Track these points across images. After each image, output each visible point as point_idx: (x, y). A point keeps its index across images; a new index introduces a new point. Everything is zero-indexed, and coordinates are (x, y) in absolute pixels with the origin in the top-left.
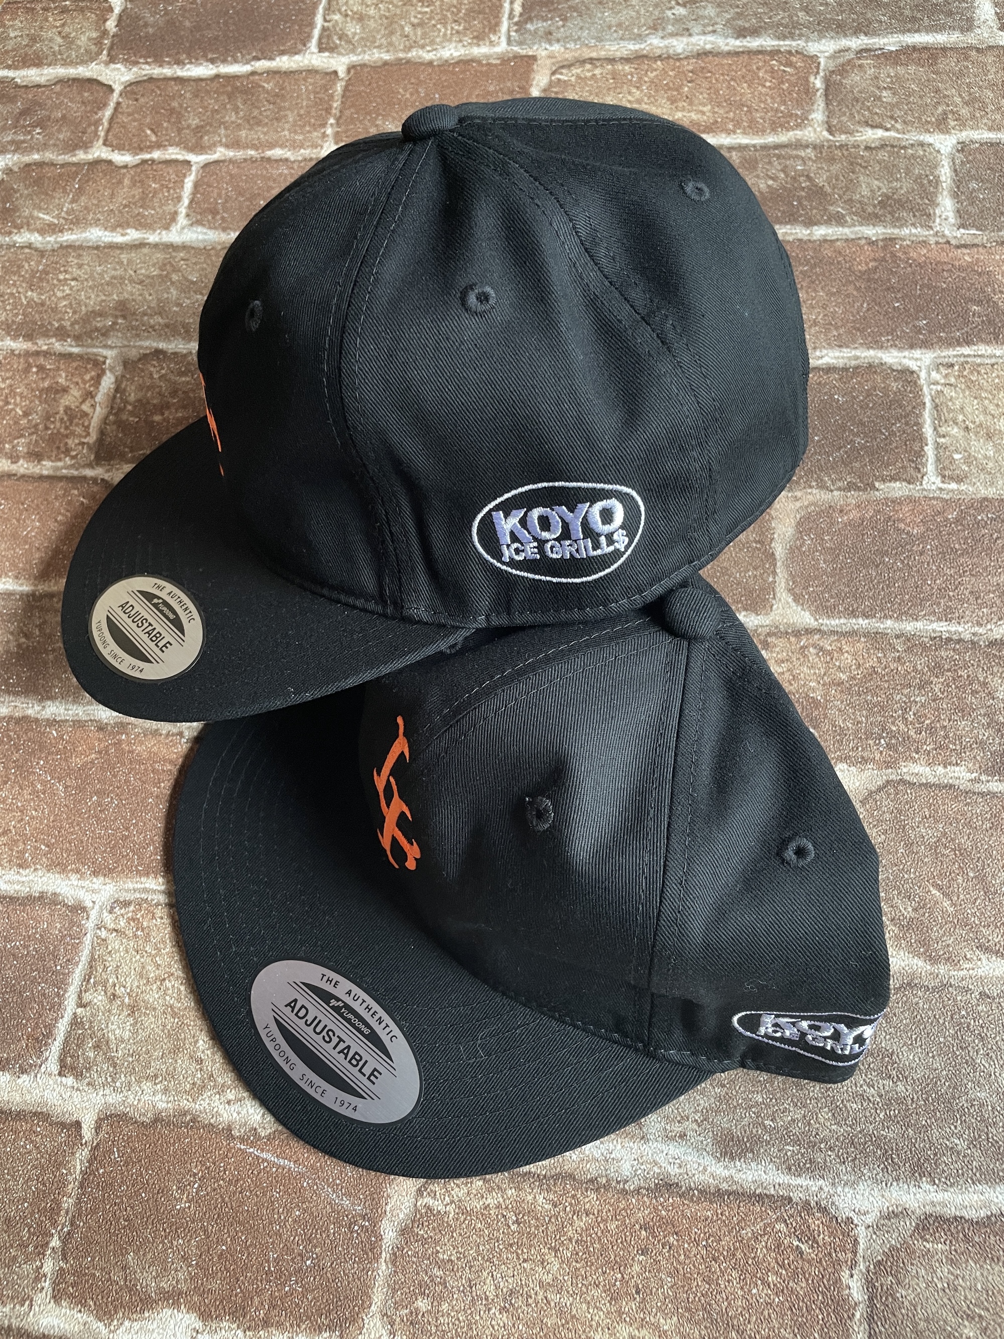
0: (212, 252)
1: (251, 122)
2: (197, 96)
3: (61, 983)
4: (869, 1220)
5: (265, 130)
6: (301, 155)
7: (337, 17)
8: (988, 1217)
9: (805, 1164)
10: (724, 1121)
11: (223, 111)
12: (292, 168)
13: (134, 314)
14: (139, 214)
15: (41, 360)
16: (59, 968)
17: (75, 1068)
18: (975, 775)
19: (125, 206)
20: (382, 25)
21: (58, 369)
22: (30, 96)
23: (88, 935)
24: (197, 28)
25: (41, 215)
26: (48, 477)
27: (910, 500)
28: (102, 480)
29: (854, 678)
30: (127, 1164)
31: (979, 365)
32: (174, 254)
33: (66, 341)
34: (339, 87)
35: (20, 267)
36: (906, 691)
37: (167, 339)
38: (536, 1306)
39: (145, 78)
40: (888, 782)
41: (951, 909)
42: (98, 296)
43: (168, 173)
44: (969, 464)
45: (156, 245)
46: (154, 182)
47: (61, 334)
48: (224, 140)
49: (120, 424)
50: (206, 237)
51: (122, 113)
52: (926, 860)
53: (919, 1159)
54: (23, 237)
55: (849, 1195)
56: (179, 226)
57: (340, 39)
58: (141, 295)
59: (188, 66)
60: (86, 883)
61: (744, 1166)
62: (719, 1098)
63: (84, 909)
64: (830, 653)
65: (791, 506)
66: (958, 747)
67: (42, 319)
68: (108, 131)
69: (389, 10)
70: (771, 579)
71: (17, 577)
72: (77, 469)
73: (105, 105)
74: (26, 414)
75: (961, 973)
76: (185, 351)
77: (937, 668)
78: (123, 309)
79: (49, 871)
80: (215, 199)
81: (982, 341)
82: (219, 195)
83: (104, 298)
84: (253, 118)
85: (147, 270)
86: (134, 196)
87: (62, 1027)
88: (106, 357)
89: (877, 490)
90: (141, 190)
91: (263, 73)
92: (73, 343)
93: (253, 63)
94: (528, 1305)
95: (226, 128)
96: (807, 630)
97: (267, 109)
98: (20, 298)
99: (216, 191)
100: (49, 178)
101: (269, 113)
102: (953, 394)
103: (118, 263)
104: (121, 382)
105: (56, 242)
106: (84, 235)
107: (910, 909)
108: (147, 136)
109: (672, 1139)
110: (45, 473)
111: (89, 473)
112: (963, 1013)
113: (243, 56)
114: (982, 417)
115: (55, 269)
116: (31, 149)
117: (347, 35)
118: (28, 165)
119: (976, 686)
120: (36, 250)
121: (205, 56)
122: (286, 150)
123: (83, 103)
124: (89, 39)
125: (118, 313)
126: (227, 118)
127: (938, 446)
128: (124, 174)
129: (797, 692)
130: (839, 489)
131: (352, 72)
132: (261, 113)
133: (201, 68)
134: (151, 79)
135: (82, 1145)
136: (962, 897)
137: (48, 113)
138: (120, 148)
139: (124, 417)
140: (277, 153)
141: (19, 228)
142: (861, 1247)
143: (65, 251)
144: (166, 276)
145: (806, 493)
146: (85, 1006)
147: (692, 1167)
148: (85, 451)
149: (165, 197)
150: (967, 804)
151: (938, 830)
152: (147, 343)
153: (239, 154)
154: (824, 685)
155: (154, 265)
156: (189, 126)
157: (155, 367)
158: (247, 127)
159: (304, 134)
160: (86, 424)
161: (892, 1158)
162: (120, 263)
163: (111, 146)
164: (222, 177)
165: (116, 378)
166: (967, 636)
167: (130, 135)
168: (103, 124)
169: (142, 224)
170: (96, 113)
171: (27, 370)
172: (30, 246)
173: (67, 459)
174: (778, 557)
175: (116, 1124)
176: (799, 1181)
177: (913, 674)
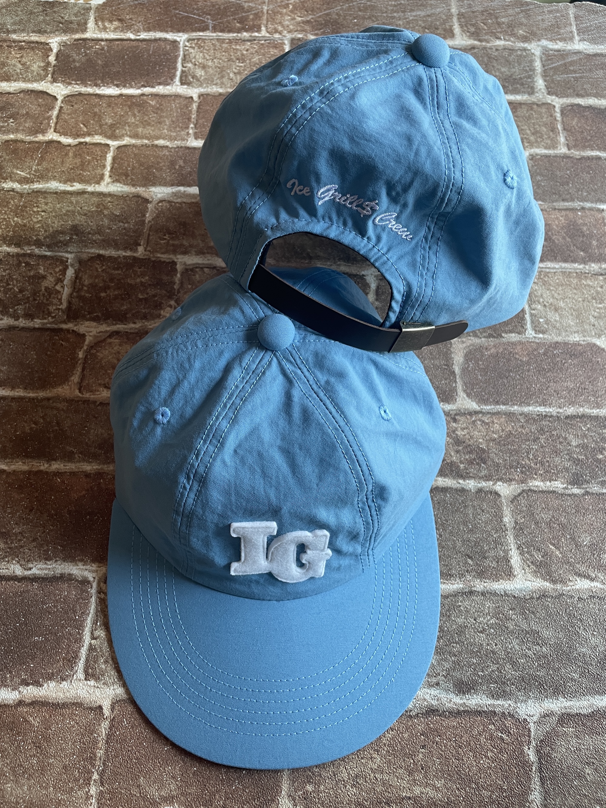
0: (127, 198)
1: (144, 123)
2: (110, 106)
3: (80, 626)
4: (535, 719)
5: (153, 128)
6: (176, 144)
7: (190, 65)
8: (593, 712)
9: (500, 693)
10: (457, 674)
11: (127, 116)
12: (171, 152)
13: (83, 233)
14: (80, 174)
15: (27, 259)
16: (77, 617)
17: (94, 675)
18: (565, 485)
19: (71, 169)
20: (216, 72)
21: (38, 264)
22: (4, 99)
23: (93, 597)
24: (106, 65)
25: (19, 172)
26: (39, 329)
27: (520, 343)
28: (73, 331)
29: (501, 437)
30: (132, 727)
31: (548, 273)
32: (104, 199)
33: (42, 248)
34: (195, 106)
35: (8, 203)
36: (527, 443)
37: (104, 248)
38: (371, 782)
39: (77, 93)
40: (523, 491)
41: (560, 556)
42: (59, 222)
43: (96, 151)
44: (548, 324)
45: (92, 193)
46: (88, 155)
47: (39, 244)
48: (128, 133)
49: (80, 297)
50: (123, 190)
51: (64, 113)
52: (545, 530)
53: (556, 686)
54: (8, 185)
55: (524, 707)
56: (105, 182)
57: (193, 78)
58: (86, 222)
59: (103, 88)
60: (88, 567)
61: (470, 697)
62: (454, 662)
63: (89, 582)
64: (487, 424)
65: (461, 346)
66: (556, 471)
67: (25, 234)
68: (56, 123)
69: (220, 63)
70: (454, 385)
71: (25, 388)
72: (56, 324)
73: (53, 108)
74: (21, 291)
75: (568, 588)
76: (116, 256)
77: (542, 431)
78: (76, 230)
79: (64, 561)
80: (126, 168)
81: (549, 260)
82: (129, 165)
83: (63, 223)
84: (145, 121)
85: (88, 207)
86: (76, 164)
87: (84, 652)
88: (68, 258)
89: (504, 338)
90: (80, 160)
91: (149, 95)
92: (46, 249)
93: (142, 89)
94: (366, 782)
95: (129, 126)
96: (475, 412)
97: (153, 117)
98: (10, 222)
99: (126, 163)
100: (22, 150)
101: (154, 119)
102: (537, 287)
103: (70, 202)
104: (79, 273)
105: (30, 189)
106: (47, 185)
107: (540, 557)
108: (81, 128)
109: (433, 686)
110: (37, 326)
111: (64, 326)
112: (571, 608)
113: (136, 84)
114: (551, 300)
115: (31, 205)
116: (8, 132)
117: (196, 76)
118: (7, 141)
119: (561, 440)
120: (17, 193)
121: (112, 83)
122: (166, 141)
123: (39, 105)
124: (39, 67)
125: (72, 232)
126: (129, 120)
127: (532, 315)
128: (69, 150)
129: (473, 444)
130: (484, 337)
131: (202, 98)
132: (149, 118)
133: (111, 89)
134: (80, 94)
135: (104, 719)
136: (564, 549)
137: (17, 110)
138: (64, 134)
139: (83, 294)
140: (161, 142)
141: (5, 179)
142: (533, 734)
143: (36, 194)
144: (100, 211)
145: (468, 339)
146: (96, 639)
147: (444, 700)
148: (60, 314)
149: (95, 165)
150: (563, 501)
151: (550, 515)
152: (93, 251)
153: (138, 142)
154: (486, 441)
155: (92, 205)
156: (106, 124)
157: (98, 264)
158: (142, 126)
159: (176, 132)
160: (59, 297)
161: (543, 687)
162: (72, 203)
163: (59, 133)
164: (130, 155)
165: (75, 270)
166: (555, 414)
167: (70, 127)
168: (52, 119)
169: (81, 181)
170: (48, 113)
171: (19, 264)
172: (13, 190)
173: (50, 318)
174: (457, 373)
175: (123, 705)
176: (499, 702)
177: (530, 434)
